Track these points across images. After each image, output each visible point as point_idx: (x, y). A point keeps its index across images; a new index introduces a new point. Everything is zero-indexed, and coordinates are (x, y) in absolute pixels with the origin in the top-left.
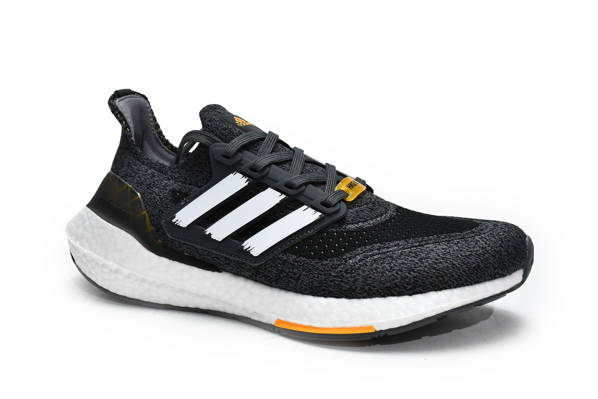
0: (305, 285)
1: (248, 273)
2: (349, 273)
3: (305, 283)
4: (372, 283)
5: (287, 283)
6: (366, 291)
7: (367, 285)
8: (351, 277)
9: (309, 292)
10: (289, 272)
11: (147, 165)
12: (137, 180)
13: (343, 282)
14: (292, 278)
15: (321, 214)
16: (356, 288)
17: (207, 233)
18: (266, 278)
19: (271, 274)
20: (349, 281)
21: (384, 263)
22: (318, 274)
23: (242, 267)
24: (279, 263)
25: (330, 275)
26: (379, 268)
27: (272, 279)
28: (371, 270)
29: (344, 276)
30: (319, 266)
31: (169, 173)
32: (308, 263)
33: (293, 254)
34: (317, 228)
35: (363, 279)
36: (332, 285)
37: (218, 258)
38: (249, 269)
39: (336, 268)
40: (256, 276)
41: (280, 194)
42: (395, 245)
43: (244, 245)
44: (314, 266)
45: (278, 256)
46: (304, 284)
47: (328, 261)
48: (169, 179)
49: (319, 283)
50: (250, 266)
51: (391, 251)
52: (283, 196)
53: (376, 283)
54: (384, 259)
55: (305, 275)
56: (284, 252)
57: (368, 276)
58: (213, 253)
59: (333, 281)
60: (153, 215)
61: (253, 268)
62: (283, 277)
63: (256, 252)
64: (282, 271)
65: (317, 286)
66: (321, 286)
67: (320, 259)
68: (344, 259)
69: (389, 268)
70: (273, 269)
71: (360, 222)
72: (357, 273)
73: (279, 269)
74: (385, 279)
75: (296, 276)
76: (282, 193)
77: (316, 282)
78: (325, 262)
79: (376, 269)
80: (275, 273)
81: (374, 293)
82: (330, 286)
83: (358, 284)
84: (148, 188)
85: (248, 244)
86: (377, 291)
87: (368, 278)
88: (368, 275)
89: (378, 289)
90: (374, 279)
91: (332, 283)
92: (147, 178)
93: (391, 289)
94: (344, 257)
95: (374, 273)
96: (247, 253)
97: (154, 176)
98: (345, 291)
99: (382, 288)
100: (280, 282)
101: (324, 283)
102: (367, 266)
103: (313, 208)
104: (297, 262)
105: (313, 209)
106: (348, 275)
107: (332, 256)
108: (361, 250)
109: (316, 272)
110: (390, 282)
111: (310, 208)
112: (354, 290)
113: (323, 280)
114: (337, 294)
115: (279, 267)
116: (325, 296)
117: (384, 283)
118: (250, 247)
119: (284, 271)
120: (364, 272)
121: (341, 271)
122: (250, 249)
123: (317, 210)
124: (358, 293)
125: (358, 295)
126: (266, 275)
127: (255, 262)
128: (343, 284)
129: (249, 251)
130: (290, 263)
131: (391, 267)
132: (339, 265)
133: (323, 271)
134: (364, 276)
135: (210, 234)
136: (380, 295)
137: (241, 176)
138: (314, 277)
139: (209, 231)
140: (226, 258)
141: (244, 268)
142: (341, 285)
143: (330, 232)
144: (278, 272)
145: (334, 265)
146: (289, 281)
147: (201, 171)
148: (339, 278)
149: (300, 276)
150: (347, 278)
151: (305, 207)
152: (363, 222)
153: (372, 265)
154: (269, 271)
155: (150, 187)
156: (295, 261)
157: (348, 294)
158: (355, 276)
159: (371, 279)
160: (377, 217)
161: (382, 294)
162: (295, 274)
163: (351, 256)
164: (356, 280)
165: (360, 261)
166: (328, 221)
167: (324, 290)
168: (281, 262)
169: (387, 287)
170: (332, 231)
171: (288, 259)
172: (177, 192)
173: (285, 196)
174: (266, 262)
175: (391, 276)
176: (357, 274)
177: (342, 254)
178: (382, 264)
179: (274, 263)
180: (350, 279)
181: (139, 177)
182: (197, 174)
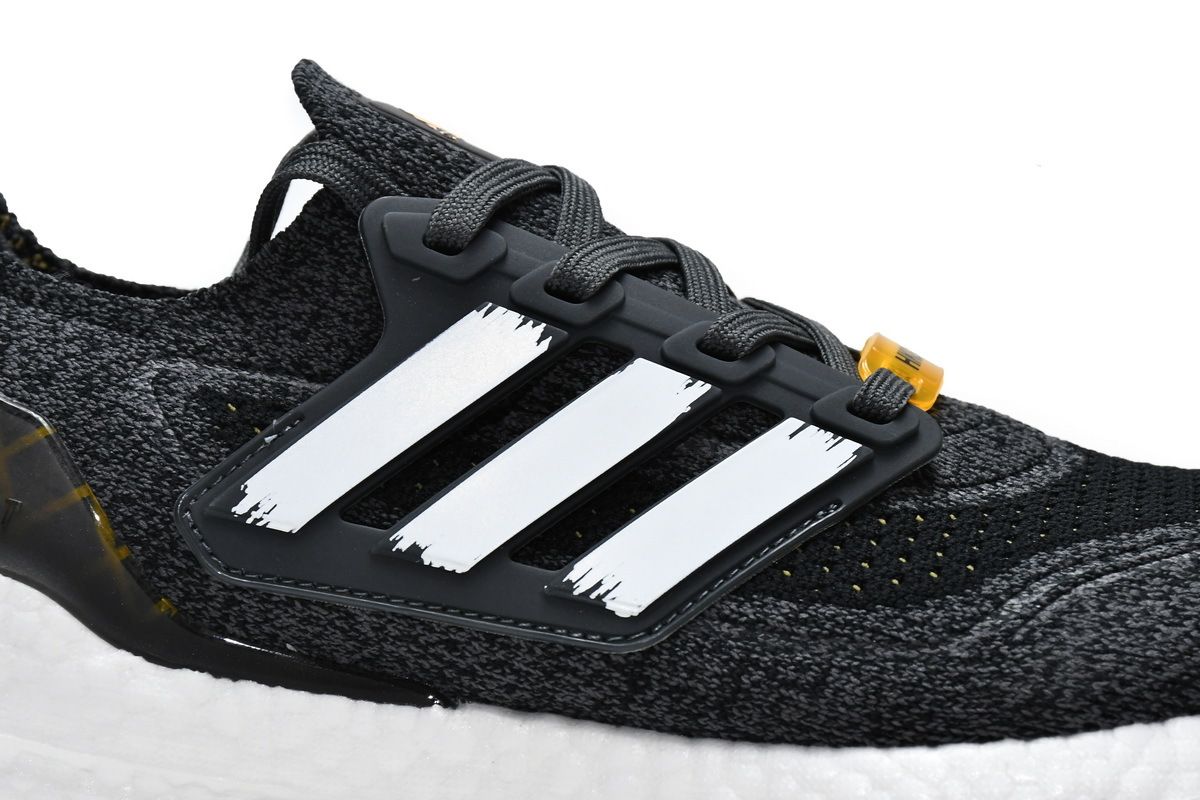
0: (849, 708)
1: (590, 691)
2: (1022, 643)
3: (847, 699)
4: (1117, 670)
5: (772, 706)
6: (1095, 701)
7: (1099, 677)
8: (1034, 656)
9: (865, 734)
10: (777, 663)
11: (43, 305)
12: (23, 366)
13: (1001, 675)
14: (793, 684)
15: (859, 445)
16: (1059, 693)
17: (403, 546)
18: (679, 701)
19: (701, 681)
20: (1029, 671)
21: (1144, 596)
22: (897, 659)
23: (565, 670)
24: (728, 636)
25: (947, 658)
26: (1130, 615)
27: (704, 698)
28: (1105, 623)
29: (1003, 657)
30: (899, 630)
31: (163, 330)
32: (848, 623)
33: (779, 597)
34: (851, 497)
35: (1081, 661)
36: (958, 694)
37: (452, 645)
38: (597, 674)
39: (965, 632)
40: (627, 701)
41: (685, 378)
42: (1159, 541)
43: (572, 576)
44: (876, 631)
45: (719, 611)
46: (844, 704)
47: (927, 607)
48: (167, 355)
49: (906, 693)
50: (606, 658)
51: (1154, 558)
52: (701, 389)
53: (1128, 669)
54: (1142, 582)
55: (842, 670)
56: (742, 591)
57: (1097, 647)
58: (428, 627)
59: (963, 678)
60: (128, 500)
61: (618, 667)
62: (755, 684)
63: (627, 603)
64: (746, 663)
65: (899, 706)
66: (916, 703)
67: (894, 606)
68: (987, 597)
69: (1167, 613)
70: (709, 661)
71: (982, 481)
72: (1053, 640)
73: (732, 658)
74: (1162, 652)
75: (810, 676)
76: (696, 374)
77: (892, 689)
78: (917, 615)
79: (1121, 618)
80: (716, 675)
81: (1126, 708)
82: (954, 698)
83: (1066, 679)
84: (83, 393)
85: (588, 572)
86: (1138, 697)
87: (1098, 652)
88: (1096, 641)
89: (1139, 691)
90: (1120, 654)
91: (960, 688)
92: (68, 356)
93: (1187, 685)
94: (986, 590)
95: (1115, 634)
96: (592, 608)
97: (96, 346)
98: (1017, 708)
99: (1156, 687)
100: (741, 708)
101: (927, 690)
102: (1082, 610)
103: (824, 425)
104: (805, 622)
105: (827, 429)
106: (1020, 651)
107: (937, 591)
108: (1043, 564)
109: (889, 654)
110: (1179, 659)
111: (813, 429)
112: (1050, 704)
113: (920, 680)
114: (983, 727)
115: (731, 648)
116: (932, 740)
117: (1158, 668)
118: (599, 585)
119: (756, 664)
120: (1078, 632)
121: (986, 641)
122: (601, 591)
123: (841, 432)
124: (1068, 711)
125: (1067, 718)
126: (677, 688)
127: (626, 638)
128: (1004, 685)
129: (600, 597)
130: (773, 630)
131: (1173, 607)
132: (975, 620)
133: (916, 647)
134: (1080, 648)
135: (416, 551)
136: (1147, 712)
137: (515, 317)
138: (883, 670)
139: (408, 535)
140: (491, 638)
141: (574, 671)
142: (997, 688)
143: (897, 512)
144: (732, 670)
145: (953, 618)
146: (782, 698)
147: (315, 317)
148: (985, 666)
149: (826, 673)
150: (1018, 662)
151: (793, 423)
152: (992, 482)
153: (1102, 608)
154: (692, 671)
155: (92, 386)
156: (792, 620)
157: (1027, 718)
158: (1048, 652)
159: (1111, 656)
160: (1028, 467)
161: (1154, 708)
162: (801, 668)
163: (1013, 586)
164: (1053, 665)
165: (1053, 596)
166: (885, 472)
167: (930, 716)
168: (735, 632)
169: (1172, 681)
170: (905, 509)
171: (766, 615)
172: (222, 397)
173: (708, 387)
174: (675, 636)
175: (1178, 640)
176: (1056, 644)
177: (975, 582)
178: (1136, 599)
179: (706, 637)
180: (1030, 662)
181: (24, 351)
182: (298, 326)
